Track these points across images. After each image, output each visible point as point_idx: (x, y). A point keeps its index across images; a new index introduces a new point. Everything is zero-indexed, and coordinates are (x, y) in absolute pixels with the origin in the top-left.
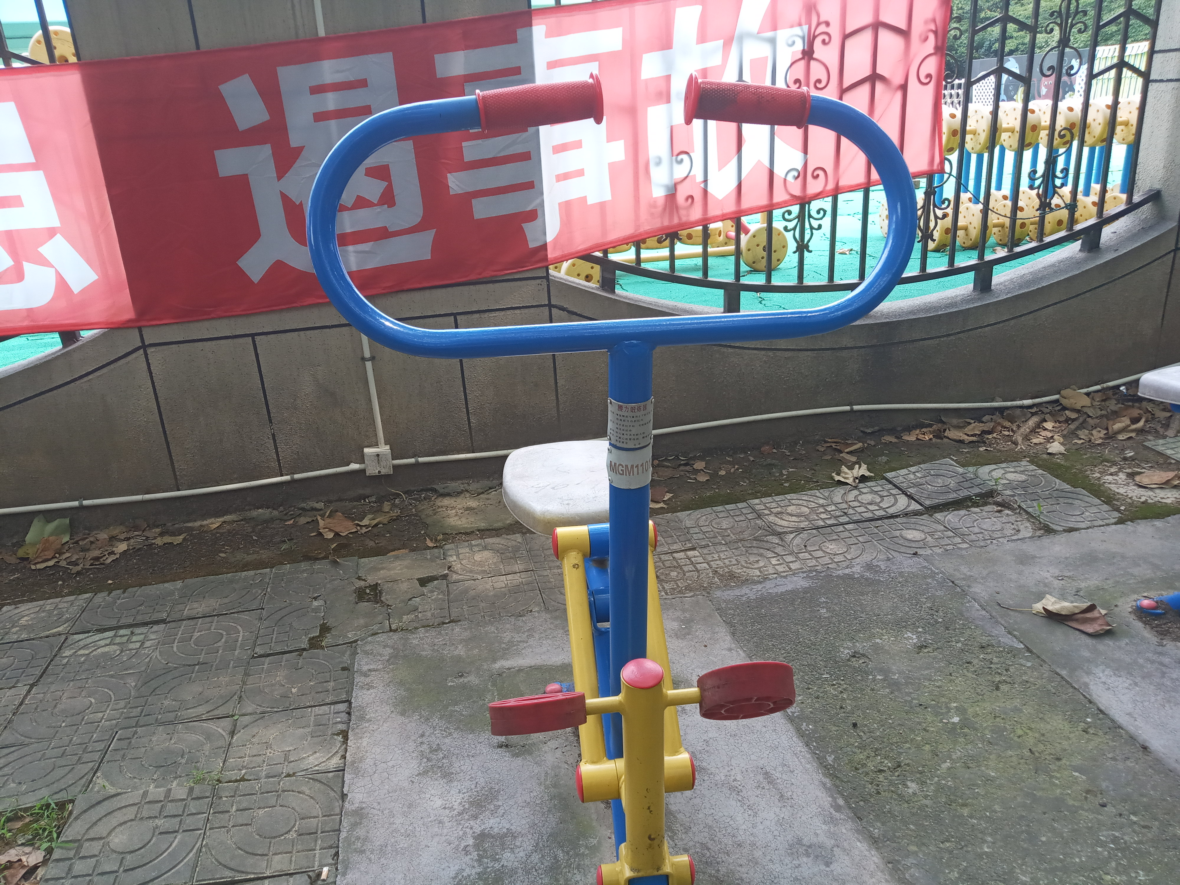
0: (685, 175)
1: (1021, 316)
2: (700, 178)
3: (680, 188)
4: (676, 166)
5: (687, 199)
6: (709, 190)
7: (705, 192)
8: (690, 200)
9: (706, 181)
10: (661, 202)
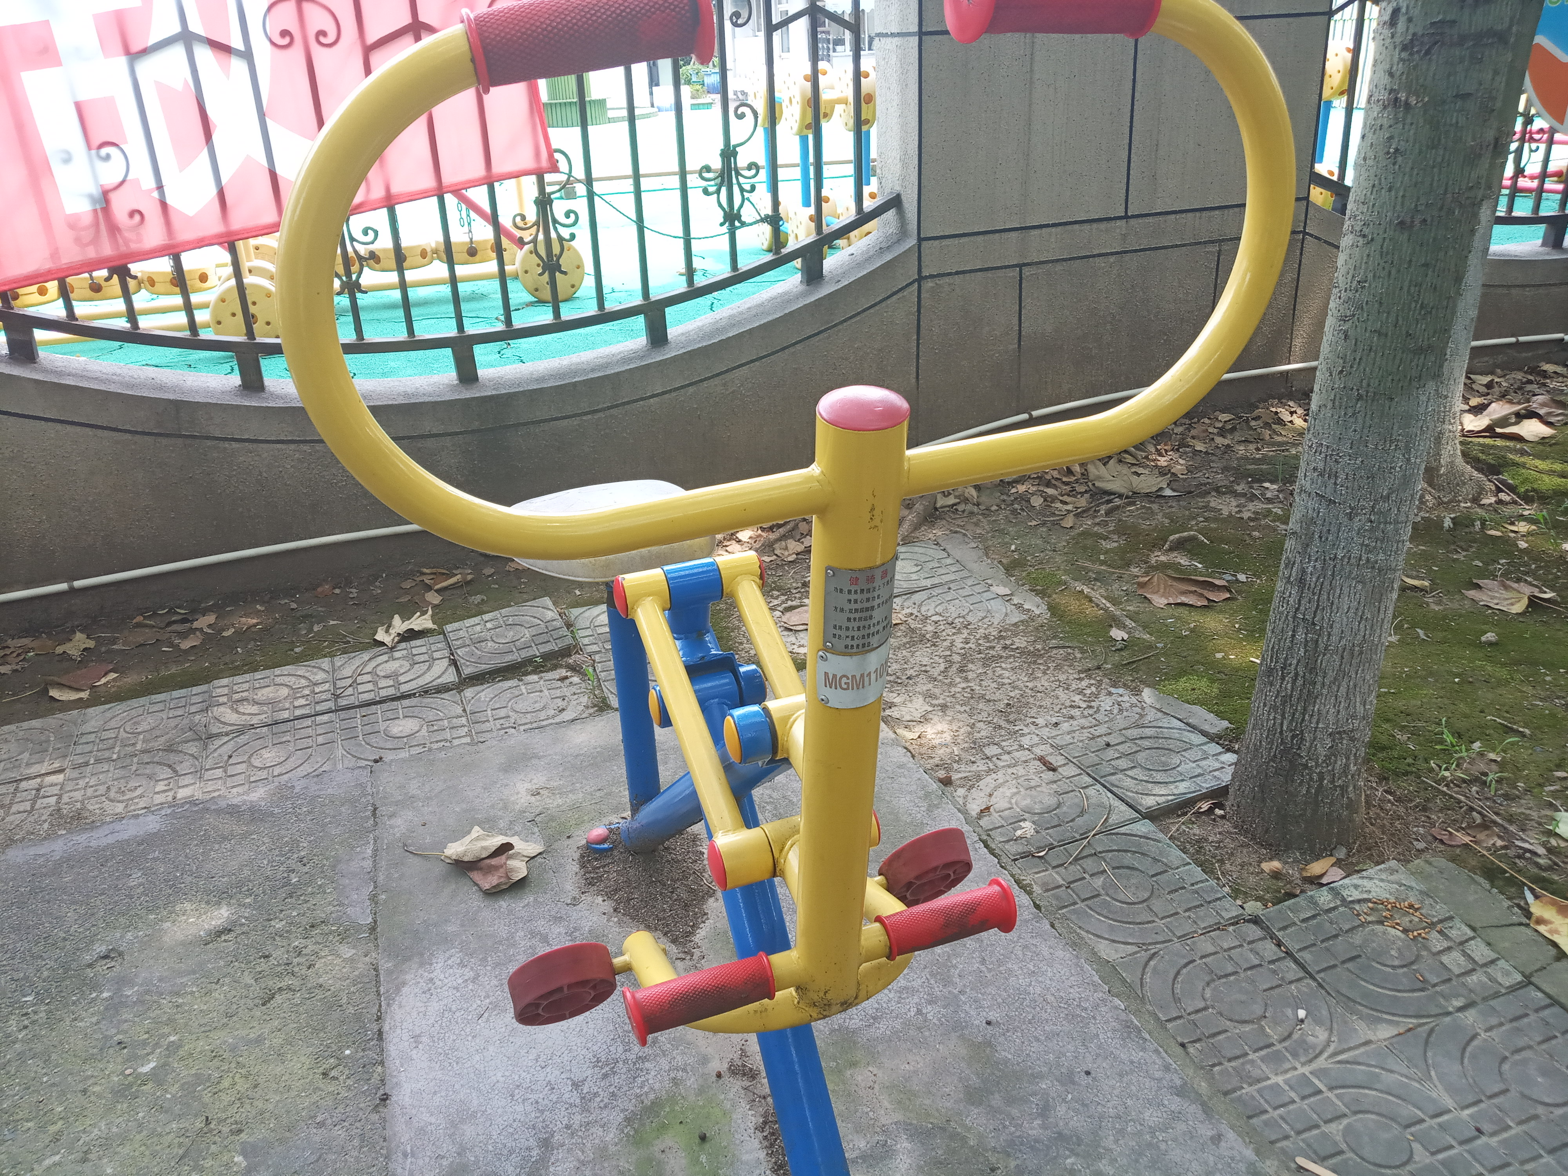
0: (121, 179)
1: (701, 381)
2: (149, 183)
3: (114, 197)
4: (100, 165)
5: (132, 214)
6: (169, 201)
7: (164, 205)
8: (137, 218)
9: (160, 187)
10: (88, 220)
